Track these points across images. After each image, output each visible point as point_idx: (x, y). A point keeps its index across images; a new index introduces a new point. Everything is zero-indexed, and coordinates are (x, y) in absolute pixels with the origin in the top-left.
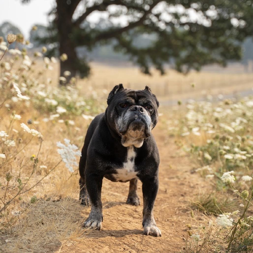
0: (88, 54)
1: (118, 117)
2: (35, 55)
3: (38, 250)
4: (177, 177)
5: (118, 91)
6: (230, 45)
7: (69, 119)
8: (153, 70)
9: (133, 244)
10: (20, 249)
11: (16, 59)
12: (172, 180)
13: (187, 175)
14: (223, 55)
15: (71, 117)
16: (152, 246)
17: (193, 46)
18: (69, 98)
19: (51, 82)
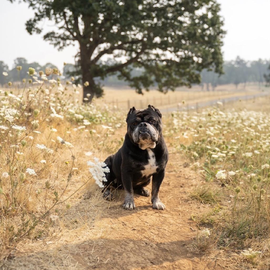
0: (101, 81)
1: (133, 132)
2: (67, 83)
3: (75, 251)
4: (175, 171)
5: (132, 112)
6: (193, 73)
7: (92, 128)
8: (144, 90)
9: (152, 237)
10: (59, 251)
11: (53, 86)
12: (171, 173)
13: (182, 169)
14: (189, 80)
15: (93, 127)
16: (168, 238)
17: (170, 75)
18: (91, 112)
19: (78, 102)
